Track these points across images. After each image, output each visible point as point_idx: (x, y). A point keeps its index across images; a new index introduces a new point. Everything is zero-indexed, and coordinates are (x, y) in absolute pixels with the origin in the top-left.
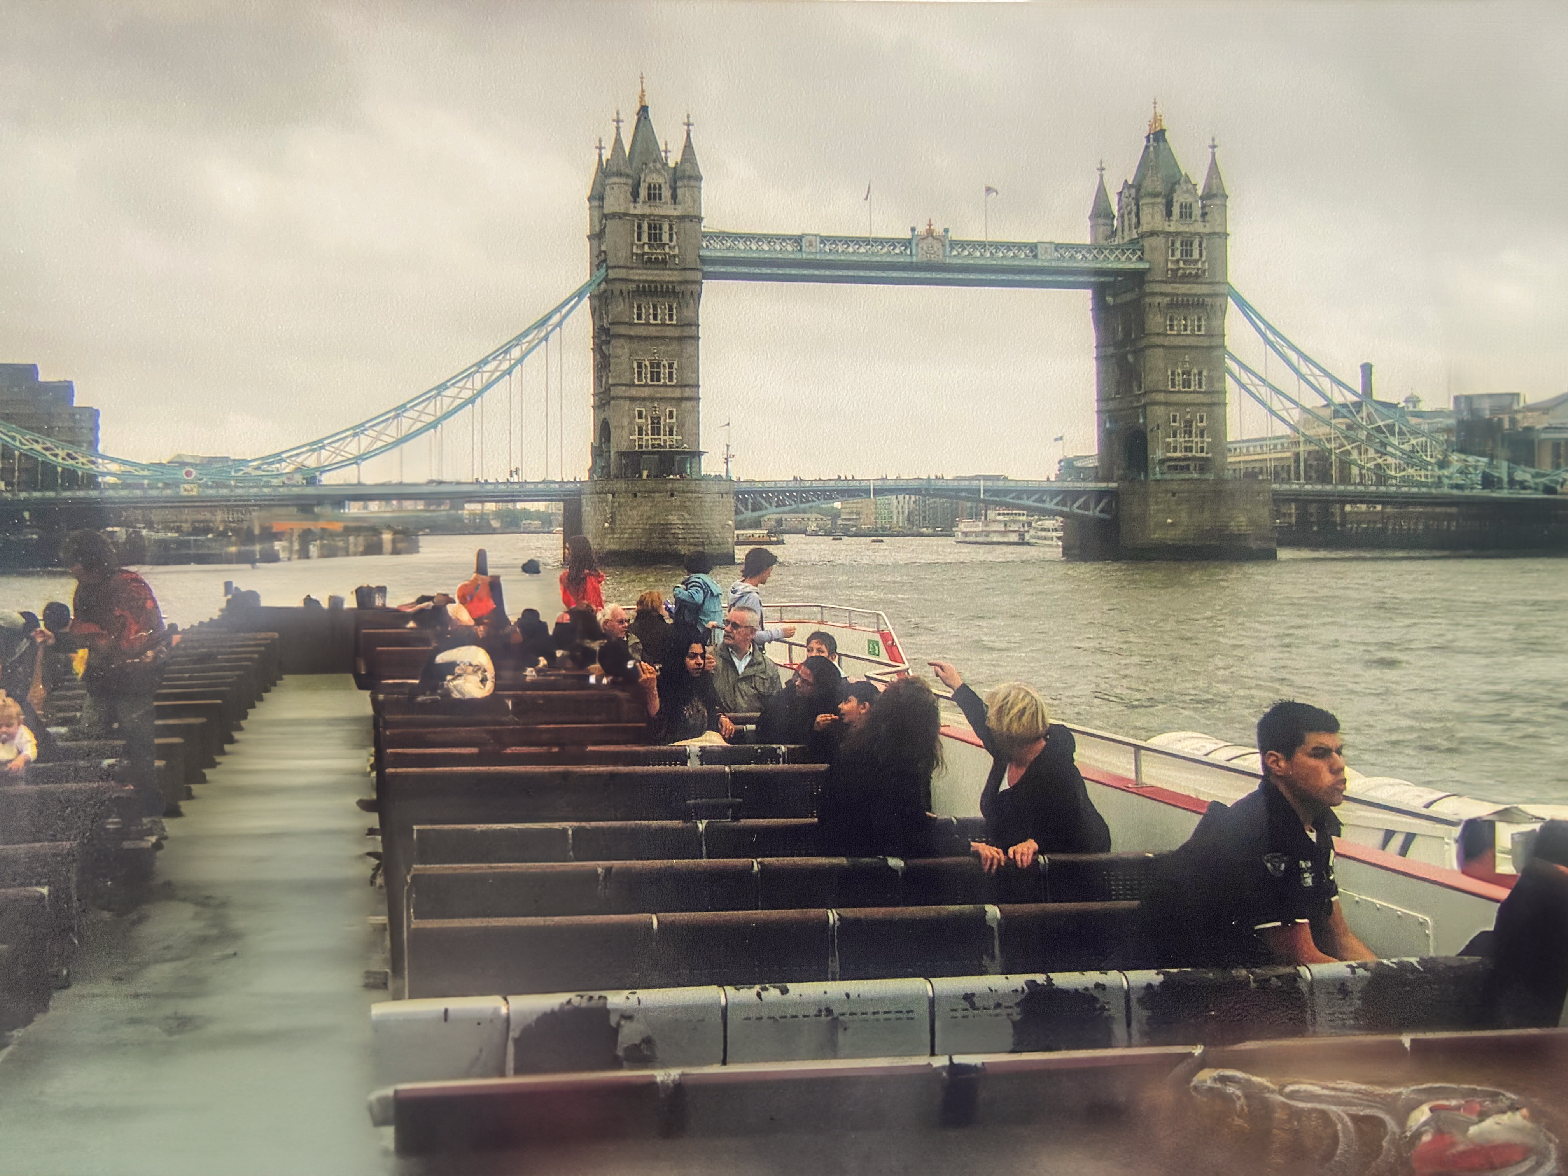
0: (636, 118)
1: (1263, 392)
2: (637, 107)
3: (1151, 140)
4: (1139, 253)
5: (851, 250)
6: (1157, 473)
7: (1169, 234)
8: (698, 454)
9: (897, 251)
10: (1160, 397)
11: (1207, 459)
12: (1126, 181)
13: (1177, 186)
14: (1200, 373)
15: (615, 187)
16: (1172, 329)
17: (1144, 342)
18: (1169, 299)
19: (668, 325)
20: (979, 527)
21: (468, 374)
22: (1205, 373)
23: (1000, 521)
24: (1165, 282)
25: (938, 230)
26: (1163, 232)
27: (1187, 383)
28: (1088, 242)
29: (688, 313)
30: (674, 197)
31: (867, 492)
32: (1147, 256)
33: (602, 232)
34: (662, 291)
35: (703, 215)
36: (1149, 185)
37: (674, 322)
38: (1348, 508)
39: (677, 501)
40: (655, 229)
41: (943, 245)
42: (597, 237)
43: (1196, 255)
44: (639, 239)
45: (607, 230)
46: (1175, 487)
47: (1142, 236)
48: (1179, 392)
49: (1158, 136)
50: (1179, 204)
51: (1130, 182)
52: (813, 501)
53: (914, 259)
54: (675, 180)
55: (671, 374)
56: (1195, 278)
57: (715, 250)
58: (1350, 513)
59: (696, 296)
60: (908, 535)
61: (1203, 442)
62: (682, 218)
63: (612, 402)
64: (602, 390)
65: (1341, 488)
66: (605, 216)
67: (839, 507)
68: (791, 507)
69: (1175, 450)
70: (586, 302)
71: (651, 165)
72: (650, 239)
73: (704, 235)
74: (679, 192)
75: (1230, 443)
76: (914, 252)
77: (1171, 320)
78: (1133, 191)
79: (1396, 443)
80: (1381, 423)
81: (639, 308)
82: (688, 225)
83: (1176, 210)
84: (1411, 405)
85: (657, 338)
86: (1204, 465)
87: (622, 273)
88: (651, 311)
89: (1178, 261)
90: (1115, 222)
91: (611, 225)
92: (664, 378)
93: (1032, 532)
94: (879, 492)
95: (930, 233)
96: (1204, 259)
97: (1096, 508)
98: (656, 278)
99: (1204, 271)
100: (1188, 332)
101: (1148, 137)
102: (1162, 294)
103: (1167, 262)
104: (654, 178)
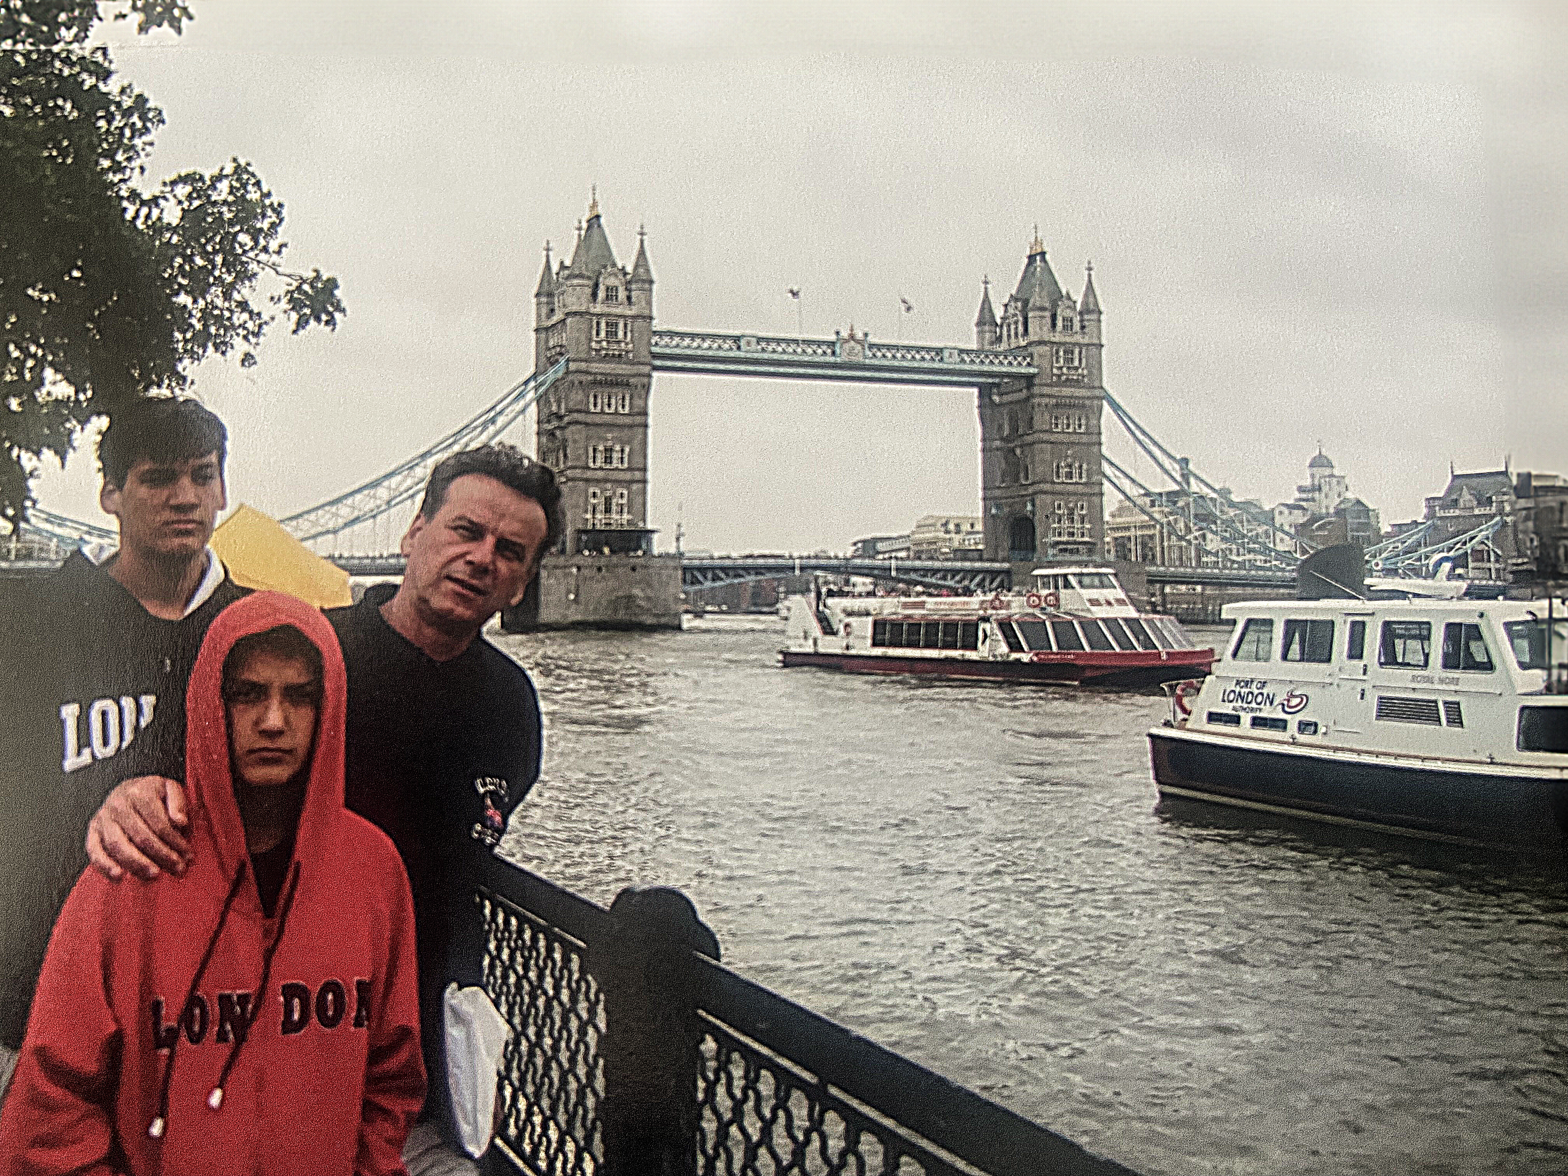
2: (590, 215)
4: (1029, 360)
5: (782, 350)
6: (1049, 555)
7: (1054, 343)
8: (648, 533)
9: (822, 351)
10: (1047, 487)
11: (1093, 543)
12: (1011, 294)
13: (1060, 302)
14: (1080, 468)
16: (1057, 427)
17: (1031, 438)
18: (1054, 400)
19: (621, 414)
22: (1084, 467)
24: (1051, 386)
25: (860, 335)
26: (1049, 342)
27: (1069, 475)
28: (976, 347)
29: (638, 403)
30: (629, 299)
32: (1035, 362)
34: (616, 383)
35: (654, 315)
36: (1037, 300)
37: (627, 411)
39: (638, 576)
40: (612, 327)
41: (863, 348)
43: (1076, 363)
44: (598, 336)
45: (566, 327)
47: (1030, 344)
48: (1063, 483)
49: (1039, 257)
50: (1062, 318)
51: (1015, 295)
53: (838, 359)
54: (630, 283)
55: (622, 458)
56: (1077, 382)
57: (665, 345)
59: (647, 387)
61: (1083, 528)
62: (635, 318)
63: (569, 483)
69: (1060, 535)
71: (609, 269)
72: (607, 336)
73: (655, 333)
74: (634, 294)
76: (838, 352)
77: (1056, 419)
78: (1019, 304)
81: (595, 397)
82: (640, 323)
83: (1060, 323)
85: (610, 425)
87: (582, 366)
88: (606, 401)
89: (1062, 367)
91: (573, 322)
92: (617, 462)
94: (803, 569)
95: (852, 336)
96: (1083, 366)
98: (612, 372)
99: (1084, 377)
100: (1071, 430)
101: (1029, 257)
102: (1049, 396)
103: (1052, 368)
104: (612, 281)
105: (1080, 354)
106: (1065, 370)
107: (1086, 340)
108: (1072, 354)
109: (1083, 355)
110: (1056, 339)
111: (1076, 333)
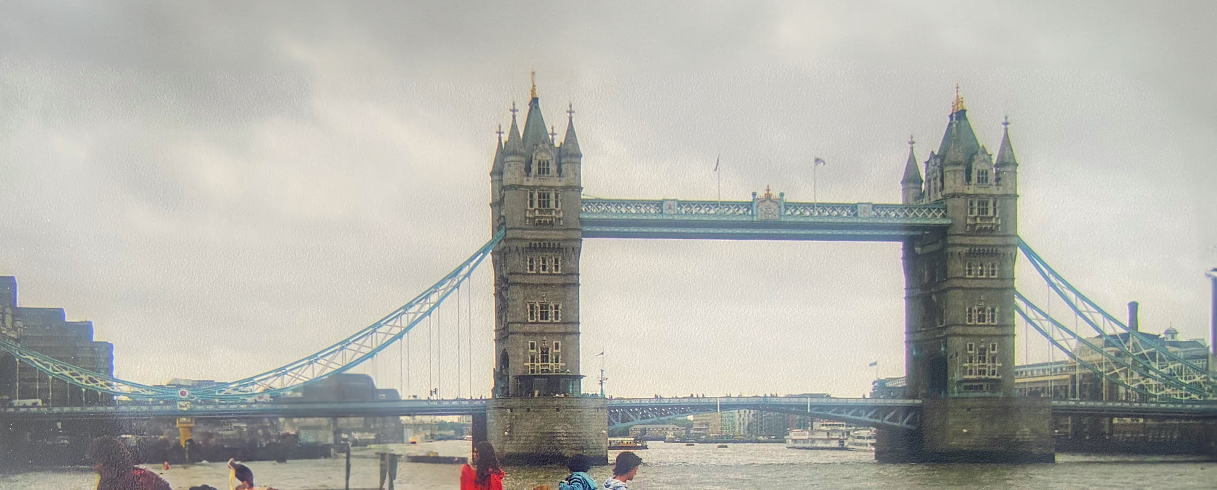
0: (528, 107)
1: (1046, 325)
2: (530, 99)
3: (954, 118)
4: (943, 211)
5: (703, 211)
6: (955, 392)
7: (968, 195)
8: (578, 377)
9: (741, 212)
10: (959, 330)
11: (997, 381)
12: (933, 152)
13: (975, 157)
14: (993, 310)
15: (512, 164)
16: (970, 274)
17: (947, 285)
18: (968, 249)
19: (555, 275)
20: (806, 435)
21: (397, 315)
22: (997, 310)
23: (823, 431)
24: (965, 235)
25: (775, 194)
26: (962, 194)
27: (982, 318)
28: (900, 202)
29: (570, 265)
30: (559, 171)
31: (714, 407)
32: (949, 213)
33: (502, 199)
34: (549, 248)
35: (582, 185)
36: (952, 156)
37: (559, 272)
38: (1115, 421)
39: (561, 415)
40: (544, 198)
41: (779, 207)
42: (497, 204)
43: (991, 213)
44: (531, 206)
45: (505, 199)
46: (970, 403)
47: (945, 197)
48: (975, 325)
49: (960, 115)
50: (977, 171)
51: (936, 153)
52: (670, 414)
53: (755, 219)
54: (560, 158)
55: (557, 313)
56: (991, 231)
57: (593, 213)
58: (1117, 425)
59: (577, 251)
60: (748, 442)
61: (994, 367)
62: (566, 188)
63: (510, 336)
64: (503, 326)
65: (1110, 404)
66: (504, 188)
67: (692, 419)
68: (653, 419)
69: (971, 373)
70: (489, 257)
71: (541, 146)
72: (540, 206)
73: (584, 202)
74: (564, 167)
75: (1018, 367)
76: (755, 213)
77: (970, 266)
78: (938, 161)
79: (1157, 367)
80: (1145, 351)
81: (531, 261)
82: (570, 193)
83: (974, 176)
84: (1169, 337)
85: (545, 285)
86: (995, 385)
87: (518, 234)
88: (541, 263)
89: (975, 218)
90: (923, 186)
91: (509, 195)
92: (552, 317)
93: (850, 440)
94: (725, 407)
95: (768, 196)
96: (997, 216)
97: (903, 420)
98: (545, 237)
99: (998, 226)
100: (984, 276)
101: (951, 116)
102: (961, 245)
103: (966, 218)
104: (543, 156)
105: (994, 205)
106: (978, 221)
107: (1001, 192)
108: (987, 205)
109: (997, 205)
110: (971, 192)
111: (991, 185)
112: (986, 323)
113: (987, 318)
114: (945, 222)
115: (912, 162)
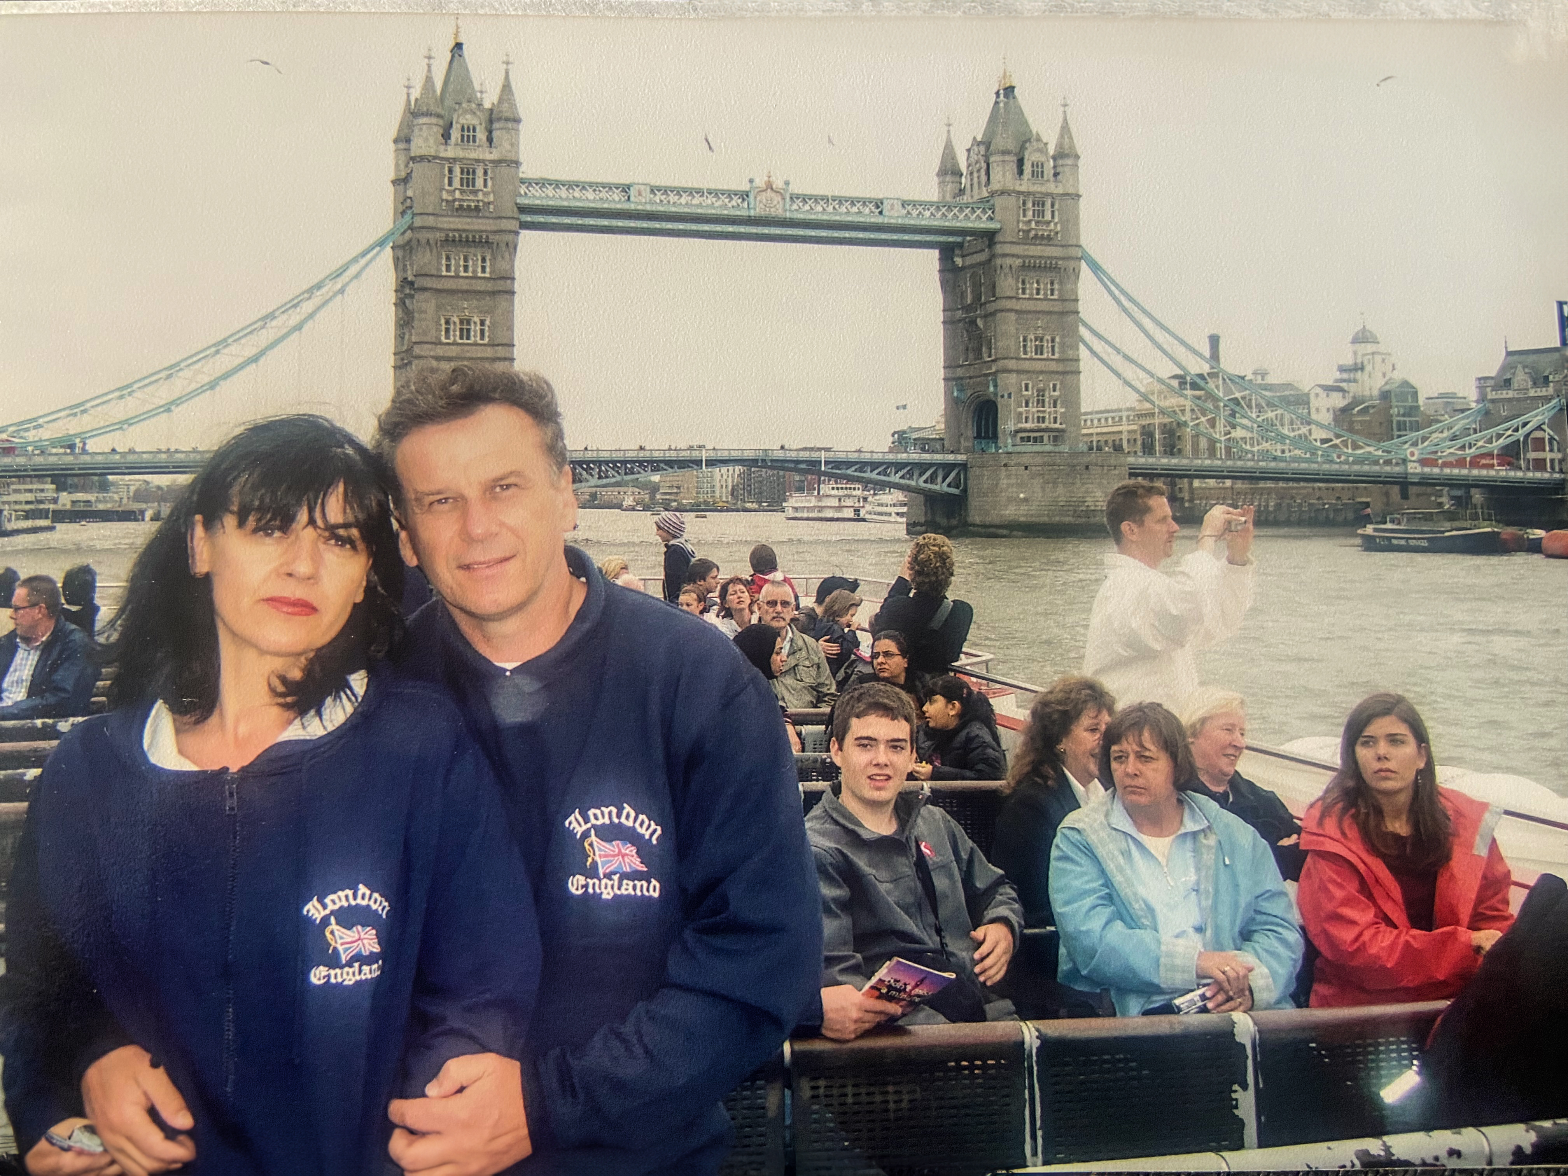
0: (449, 55)
1: (1117, 361)
2: (452, 44)
3: (1002, 96)
4: (990, 212)
5: (682, 201)
6: (1008, 444)
7: (1020, 193)
9: (734, 203)
10: (1011, 364)
11: (1061, 430)
12: (975, 138)
13: (1028, 145)
14: (1053, 341)
15: (424, 127)
16: (1024, 293)
17: (995, 307)
18: (1020, 260)
19: (480, 278)
20: (812, 502)
21: (252, 330)
22: (1057, 339)
23: (833, 496)
24: (1018, 244)
25: (778, 182)
26: (1014, 191)
27: (1039, 350)
28: (935, 199)
29: (502, 265)
30: (490, 140)
31: (700, 462)
32: (998, 216)
33: (408, 177)
34: (474, 241)
35: (521, 159)
36: (999, 142)
37: (487, 275)
38: (1196, 483)
40: (468, 173)
41: (784, 199)
42: (402, 182)
43: (1048, 216)
44: (450, 184)
45: (413, 175)
46: (1025, 460)
47: (992, 194)
48: (1031, 359)
49: (1009, 91)
50: (1030, 163)
51: (979, 138)
52: (637, 473)
53: (752, 213)
54: (491, 121)
55: (482, 332)
56: (1048, 240)
57: (535, 197)
58: (1199, 488)
59: (512, 248)
60: (732, 510)
61: (1056, 412)
62: (497, 163)
63: (415, 362)
64: (405, 348)
66: (413, 159)
67: (658, 480)
69: (1027, 420)
70: (388, 252)
71: (464, 105)
72: (462, 185)
73: (522, 181)
74: (495, 134)
75: (1086, 414)
76: (751, 206)
77: (1023, 283)
78: (982, 149)
79: (1255, 413)
80: (1238, 395)
81: (448, 259)
82: (503, 169)
83: (1027, 168)
84: (1259, 378)
85: (467, 291)
86: (1058, 436)
87: (430, 221)
88: (462, 263)
89: (1030, 221)
90: (963, 180)
91: (418, 169)
92: (475, 336)
93: (868, 507)
94: (711, 463)
95: (769, 185)
96: (1056, 220)
97: (944, 481)
98: (467, 227)
99: (1057, 233)
100: (1041, 296)
101: (998, 94)
102: (1013, 256)
103: (1018, 222)
104: (468, 120)
105: (1053, 206)
106: (1033, 225)
107: (1060, 190)
108: (1043, 205)
109: (1056, 206)
110: (1023, 188)
111: (1048, 181)
112: (1045, 356)
113: (1045, 350)
114: (992, 225)
115: (949, 149)
